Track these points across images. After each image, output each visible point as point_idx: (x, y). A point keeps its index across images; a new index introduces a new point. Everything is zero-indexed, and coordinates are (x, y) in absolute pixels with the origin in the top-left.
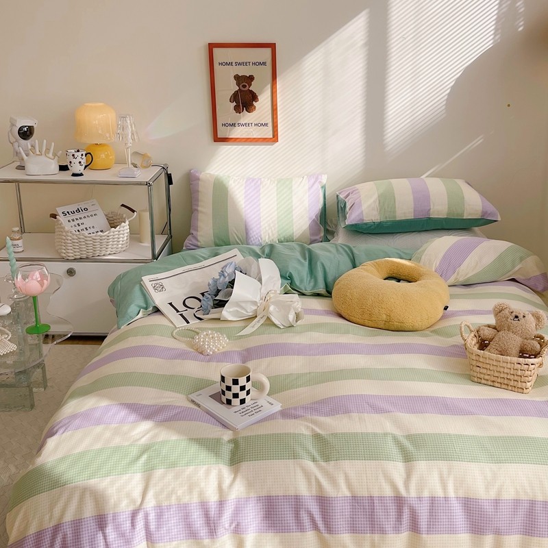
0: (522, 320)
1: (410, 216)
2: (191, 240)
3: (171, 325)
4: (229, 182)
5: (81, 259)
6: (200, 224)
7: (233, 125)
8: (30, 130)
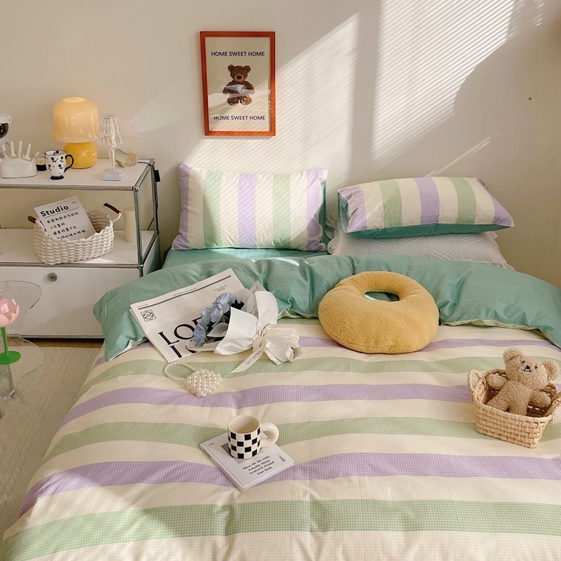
0: (534, 371)
1: (417, 222)
2: (180, 241)
4: (220, 178)
5: (62, 265)
6: (189, 224)
7: (226, 118)
8: (4, 127)
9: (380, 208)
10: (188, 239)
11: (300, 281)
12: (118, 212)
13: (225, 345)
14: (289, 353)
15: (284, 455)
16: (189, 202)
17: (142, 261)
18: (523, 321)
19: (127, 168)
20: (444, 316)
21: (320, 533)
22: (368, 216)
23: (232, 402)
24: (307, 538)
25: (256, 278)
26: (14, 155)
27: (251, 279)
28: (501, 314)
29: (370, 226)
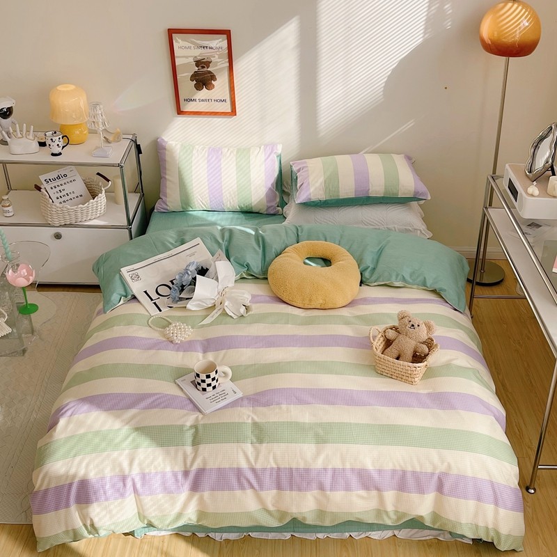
0: (417, 329)
1: (352, 195)
2: (161, 205)
3: (147, 314)
4: (192, 151)
5: (65, 226)
6: (168, 191)
7: (194, 100)
8: (10, 110)
9: (321, 184)
10: (168, 203)
11: (254, 249)
12: (108, 181)
13: (194, 303)
14: (243, 310)
15: (236, 389)
16: (167, 172)
17: (130, 223)
18: (424, 284)
19: (113, 144)
20: (366, 278)
21: (257, 445)
22: (312, 190)
23: (199, 348)
24: (249, 448)
25: (219, 246)
26: (20, 135)
27: (216, 246)
28: (408, 278)
29: (314, 198)
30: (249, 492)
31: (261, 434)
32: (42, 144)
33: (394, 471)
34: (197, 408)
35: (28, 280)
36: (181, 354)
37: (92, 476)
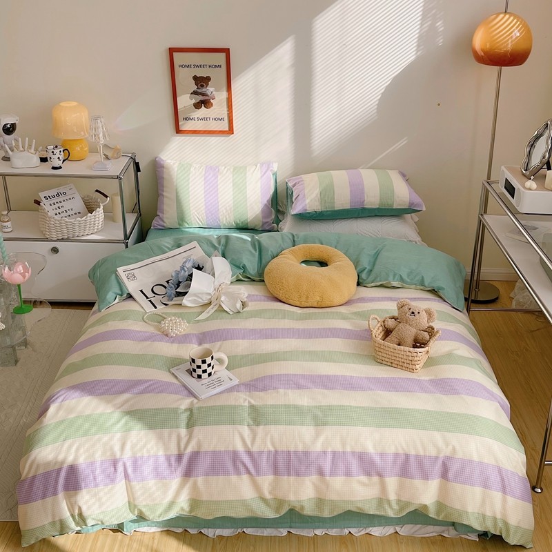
0: (418, 316)
1: (347, 207)
2: (158, 221)
3: (142, 310)
4: (190, 169)
5: (62, 240)
6: (165, 207)
7: (193, 119)
8: (13, 126)
9: (317, 195)
10: (165, 220)
11: (250, 252)
12: (107, 197)
13: (190, 299)
14: (239, 305)
15: (232, 376)
16: (165, 189)
17: (127, 238)
18: (422, 284)
19: (113, 161)
20: (362, 279)
21: (255, 427)
22: (307, 201)
23: (195, 340)
24: (246, 431)
25: (215, 248)
26: (22, 149)
27: (211, 249)
28: (405, 277)
29: (310, 209)
30: (245, 477)
31: (258, 416)
32: (44, 160)
33: (396, 455)
34: (191, 394)
35: (24, 277)
36: (175, 346)
37: (82, 461)
